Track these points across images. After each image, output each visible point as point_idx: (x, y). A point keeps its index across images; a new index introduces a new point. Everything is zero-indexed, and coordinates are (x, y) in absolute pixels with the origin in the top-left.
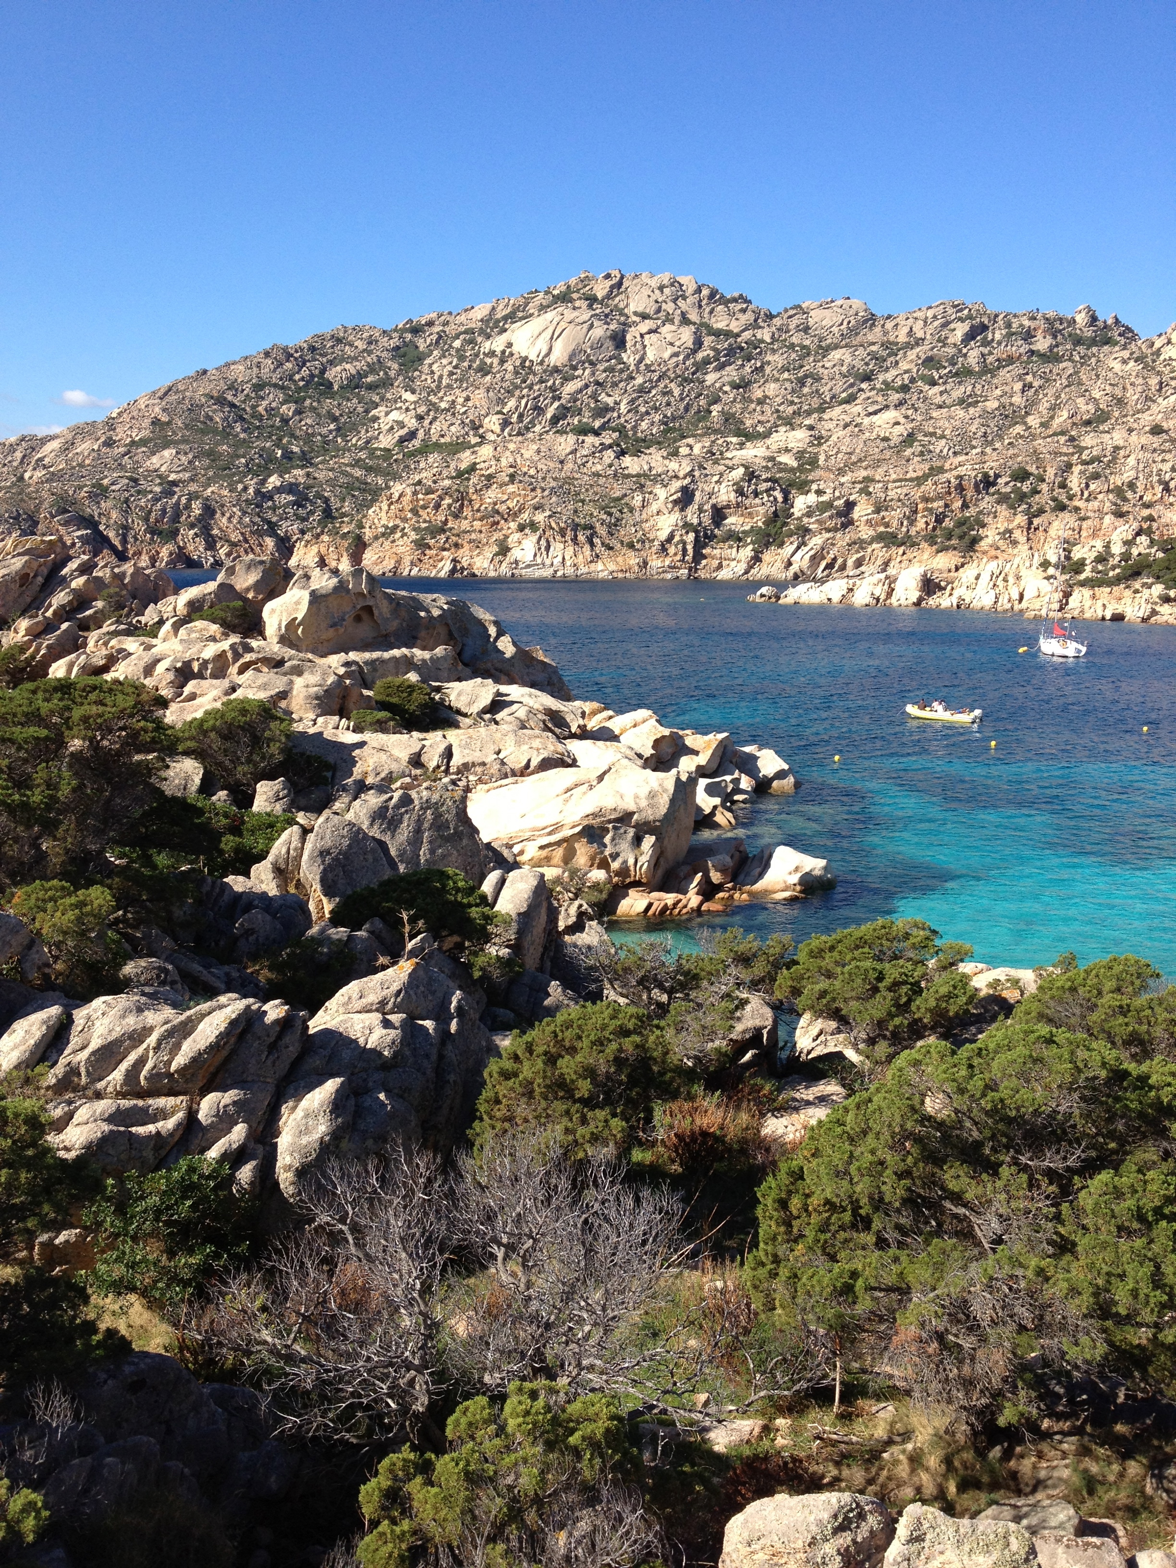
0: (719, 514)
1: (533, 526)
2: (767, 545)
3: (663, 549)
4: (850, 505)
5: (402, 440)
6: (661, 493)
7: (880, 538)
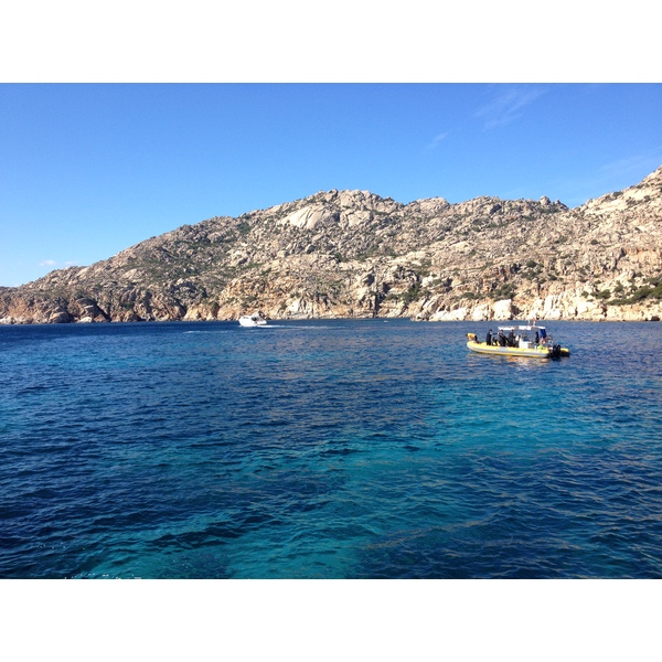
0: (387, 287)
1: (298, 295)
2: (411, 301)
3: (360, 304)
4: (450, 281)
5: (240, 263)
6: (358, 278)
7: (466, 295)
